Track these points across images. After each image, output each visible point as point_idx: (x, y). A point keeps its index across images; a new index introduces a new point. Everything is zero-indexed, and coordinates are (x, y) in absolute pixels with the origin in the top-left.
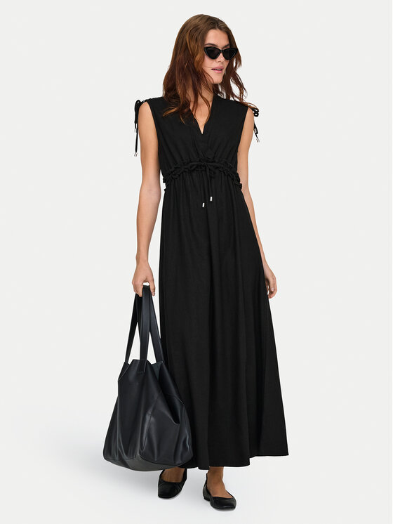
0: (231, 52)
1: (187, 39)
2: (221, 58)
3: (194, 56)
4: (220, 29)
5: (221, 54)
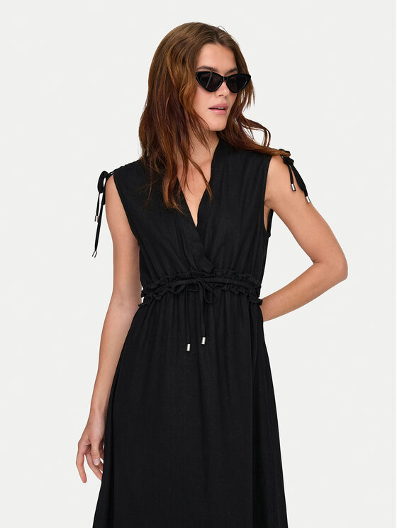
0: (240, 81)
1: (168, 63)
2: (224, 89)
3: (179, 87)
4: (222, 43)
5: (224, 84)
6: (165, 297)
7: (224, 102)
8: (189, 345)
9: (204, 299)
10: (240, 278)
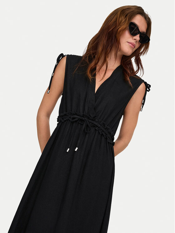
6: (66, 121)
7: (135, 43)
8: (69, 149)
9: (84, 129)
10: (106, 127)
